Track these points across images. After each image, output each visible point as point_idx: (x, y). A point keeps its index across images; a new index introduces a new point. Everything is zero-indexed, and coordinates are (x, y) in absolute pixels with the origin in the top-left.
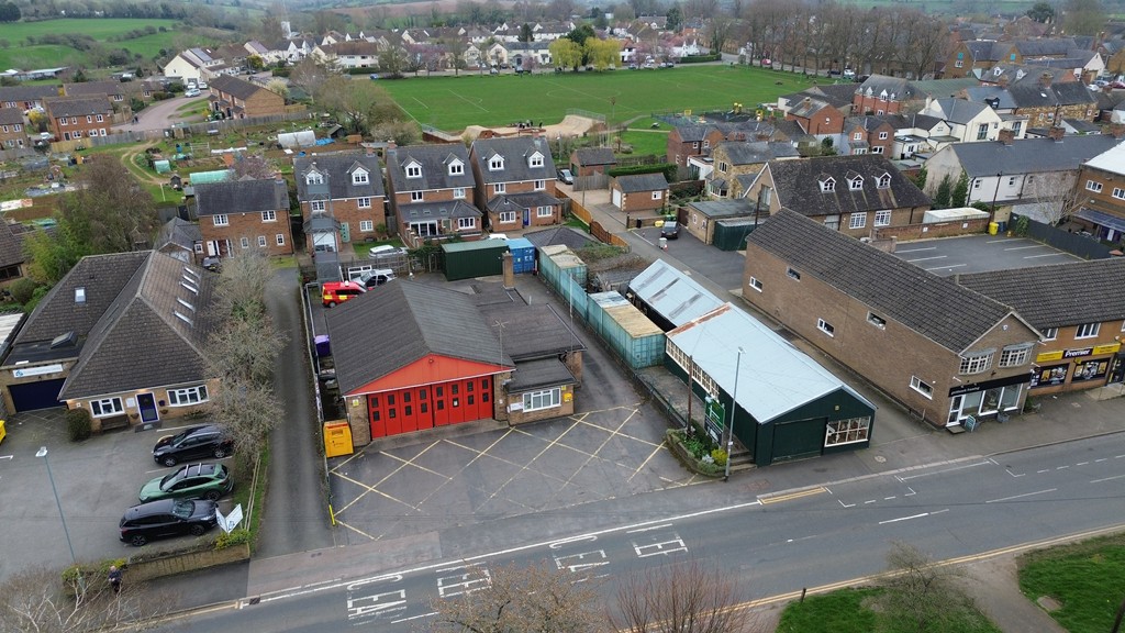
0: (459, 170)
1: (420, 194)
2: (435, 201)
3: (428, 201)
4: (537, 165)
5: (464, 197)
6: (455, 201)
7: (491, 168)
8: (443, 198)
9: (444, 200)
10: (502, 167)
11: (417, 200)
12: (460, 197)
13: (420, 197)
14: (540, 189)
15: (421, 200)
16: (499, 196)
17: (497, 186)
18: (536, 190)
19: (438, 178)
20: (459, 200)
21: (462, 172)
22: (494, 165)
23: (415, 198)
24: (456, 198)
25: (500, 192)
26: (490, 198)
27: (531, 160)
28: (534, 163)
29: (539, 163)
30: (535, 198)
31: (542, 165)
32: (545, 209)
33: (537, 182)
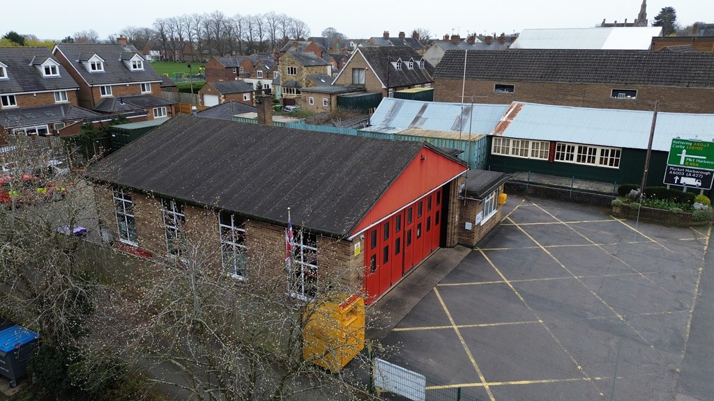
0: (54, 72)
1: (12, 98)
2: (34, 106)
3: (24, 107)
4: (137, 69)
5: (66, 101)
6: (59, 106)
7: (90, 70)
8: (42, 102)
9: (44, 104)
10: (103, 70)
11: (9, 106)
12: (62, 101)
13: (13, 102)
14: (146, 92)
15: (15, 106)
16: (107, 99)
17: (103, 88)
18: (143, 93)
19: (32, 80)
20: (63, 105)
21: (58, 74)
22: (93, 67)
23: (5, 103)
24: (57, 102)
25: (106, 95)
26: (97, 103)
27: (131, 64)
28: (135, 67)
29: (140, 66)
30: (146, 100)
31: (142, 68)
32: (160, 110)
33: (143, 85)
